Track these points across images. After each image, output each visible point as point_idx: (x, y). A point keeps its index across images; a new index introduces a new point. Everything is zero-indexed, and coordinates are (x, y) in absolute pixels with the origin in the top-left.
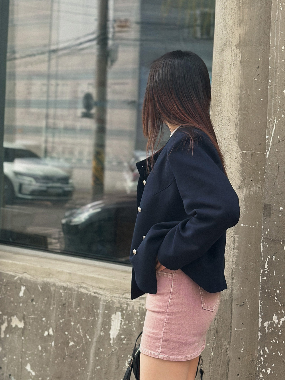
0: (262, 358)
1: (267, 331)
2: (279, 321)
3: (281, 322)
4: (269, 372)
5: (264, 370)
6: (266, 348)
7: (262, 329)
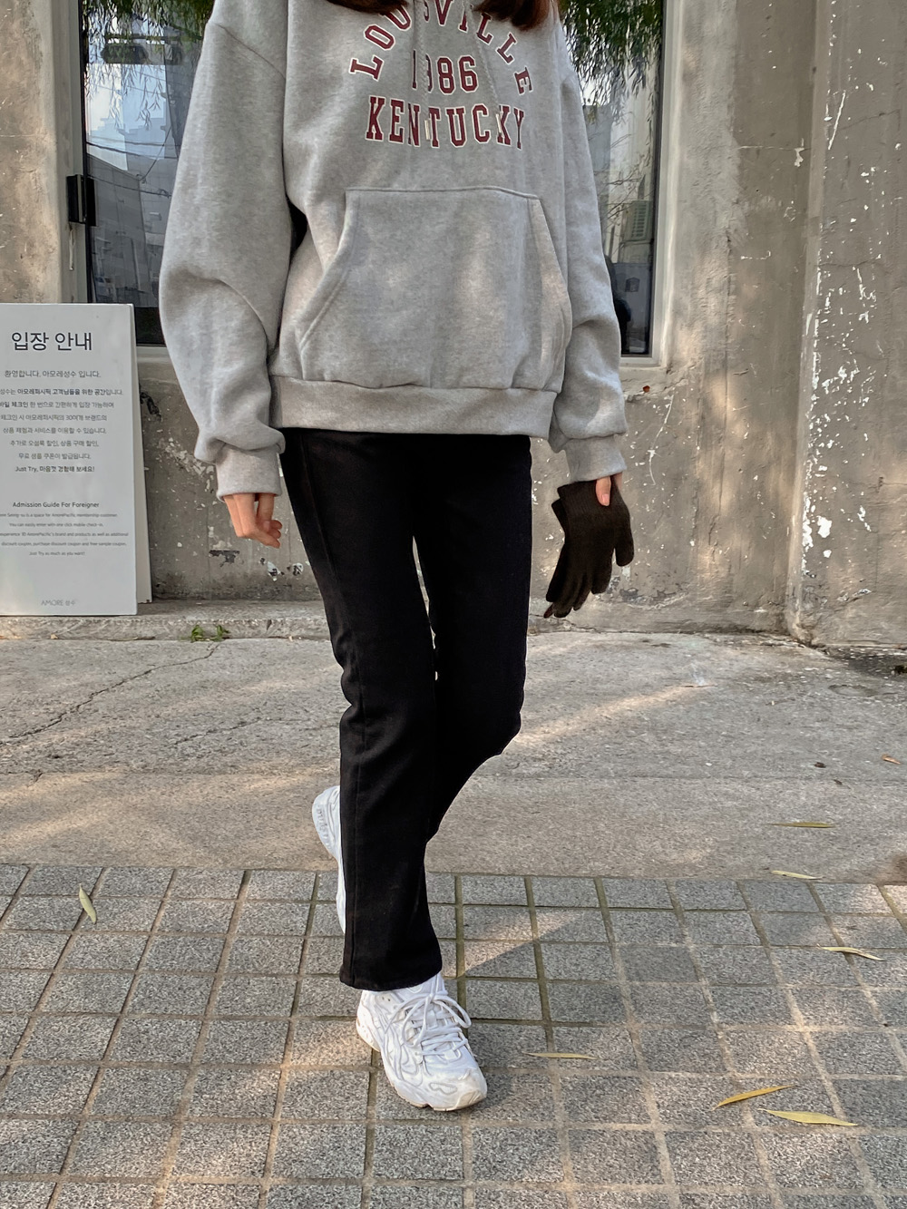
0: (820, 430)
1: (827, 392)
2: (849, 376)
3: (852, 376)
4: (830, 445)
5: (822, 445)
6: (826, 415)
7: (820, 391)
